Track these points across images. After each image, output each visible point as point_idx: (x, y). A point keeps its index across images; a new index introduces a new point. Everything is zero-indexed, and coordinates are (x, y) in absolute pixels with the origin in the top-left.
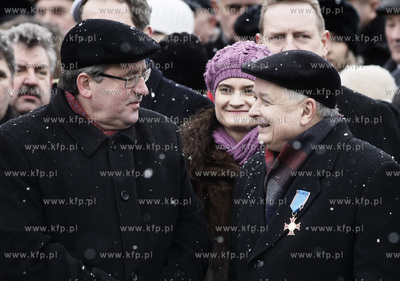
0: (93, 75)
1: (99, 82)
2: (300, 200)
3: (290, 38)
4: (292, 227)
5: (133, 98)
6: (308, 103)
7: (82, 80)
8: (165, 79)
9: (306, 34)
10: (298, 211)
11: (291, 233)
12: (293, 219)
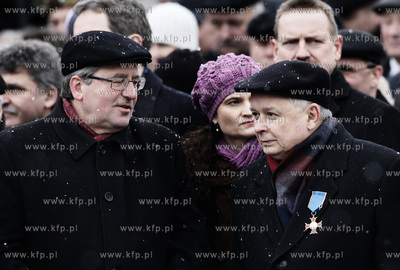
0: (84, 77)
1: (89, 84)
2: (317, 201)
3: (302, 43)
4: (313, 225)
5: (121, 101)
6: (312, 109)
7: (75, 83)
8: (165, 87)
9: (318, 38)
10: (317, 210)
11: (314, 232)
12: (313, 219)
